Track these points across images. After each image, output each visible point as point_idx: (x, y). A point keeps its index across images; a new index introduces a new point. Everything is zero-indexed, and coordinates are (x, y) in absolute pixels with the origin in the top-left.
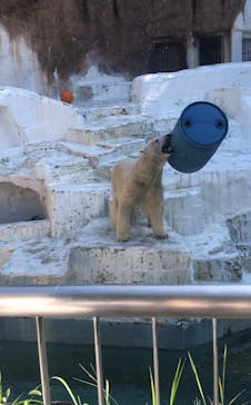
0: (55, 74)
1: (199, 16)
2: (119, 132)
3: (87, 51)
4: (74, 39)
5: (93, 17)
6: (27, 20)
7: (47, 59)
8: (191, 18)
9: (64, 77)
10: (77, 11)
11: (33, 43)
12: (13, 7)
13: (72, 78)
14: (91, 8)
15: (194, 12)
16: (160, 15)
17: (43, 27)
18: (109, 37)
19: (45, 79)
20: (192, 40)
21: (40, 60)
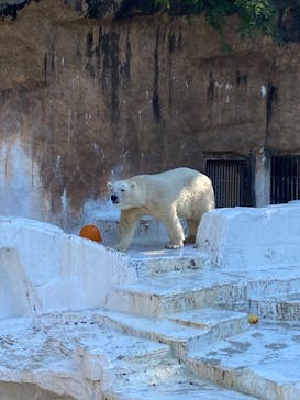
0: (64, 198)
1: (275, 125)
2: (199, 299)
3: (112, 165)
4: (96, 146)
5: (124, 116)
6: (28, 113)
7: (52, 174)
8: (264, 127)
9: (76, 203)
10: (102, 105)
11: (35, 148)
12: (9, 91)
13: (88, 205)
14: (123, 102)
15: (268, 120)
16: (219, 120)
17: (51, 125)
18: (146, 148)
19: (48, 204)
20: (264, 159)
21: (42, 175)
